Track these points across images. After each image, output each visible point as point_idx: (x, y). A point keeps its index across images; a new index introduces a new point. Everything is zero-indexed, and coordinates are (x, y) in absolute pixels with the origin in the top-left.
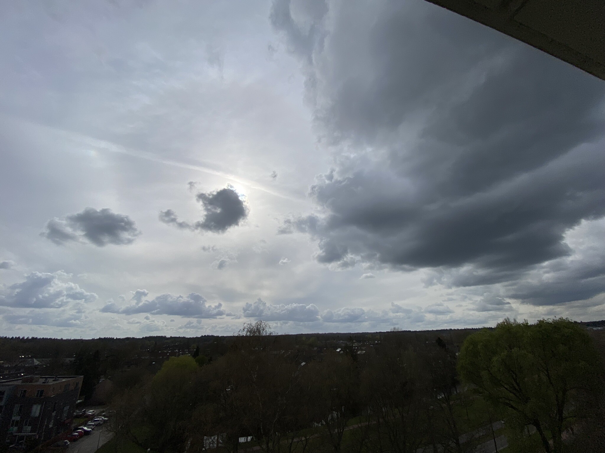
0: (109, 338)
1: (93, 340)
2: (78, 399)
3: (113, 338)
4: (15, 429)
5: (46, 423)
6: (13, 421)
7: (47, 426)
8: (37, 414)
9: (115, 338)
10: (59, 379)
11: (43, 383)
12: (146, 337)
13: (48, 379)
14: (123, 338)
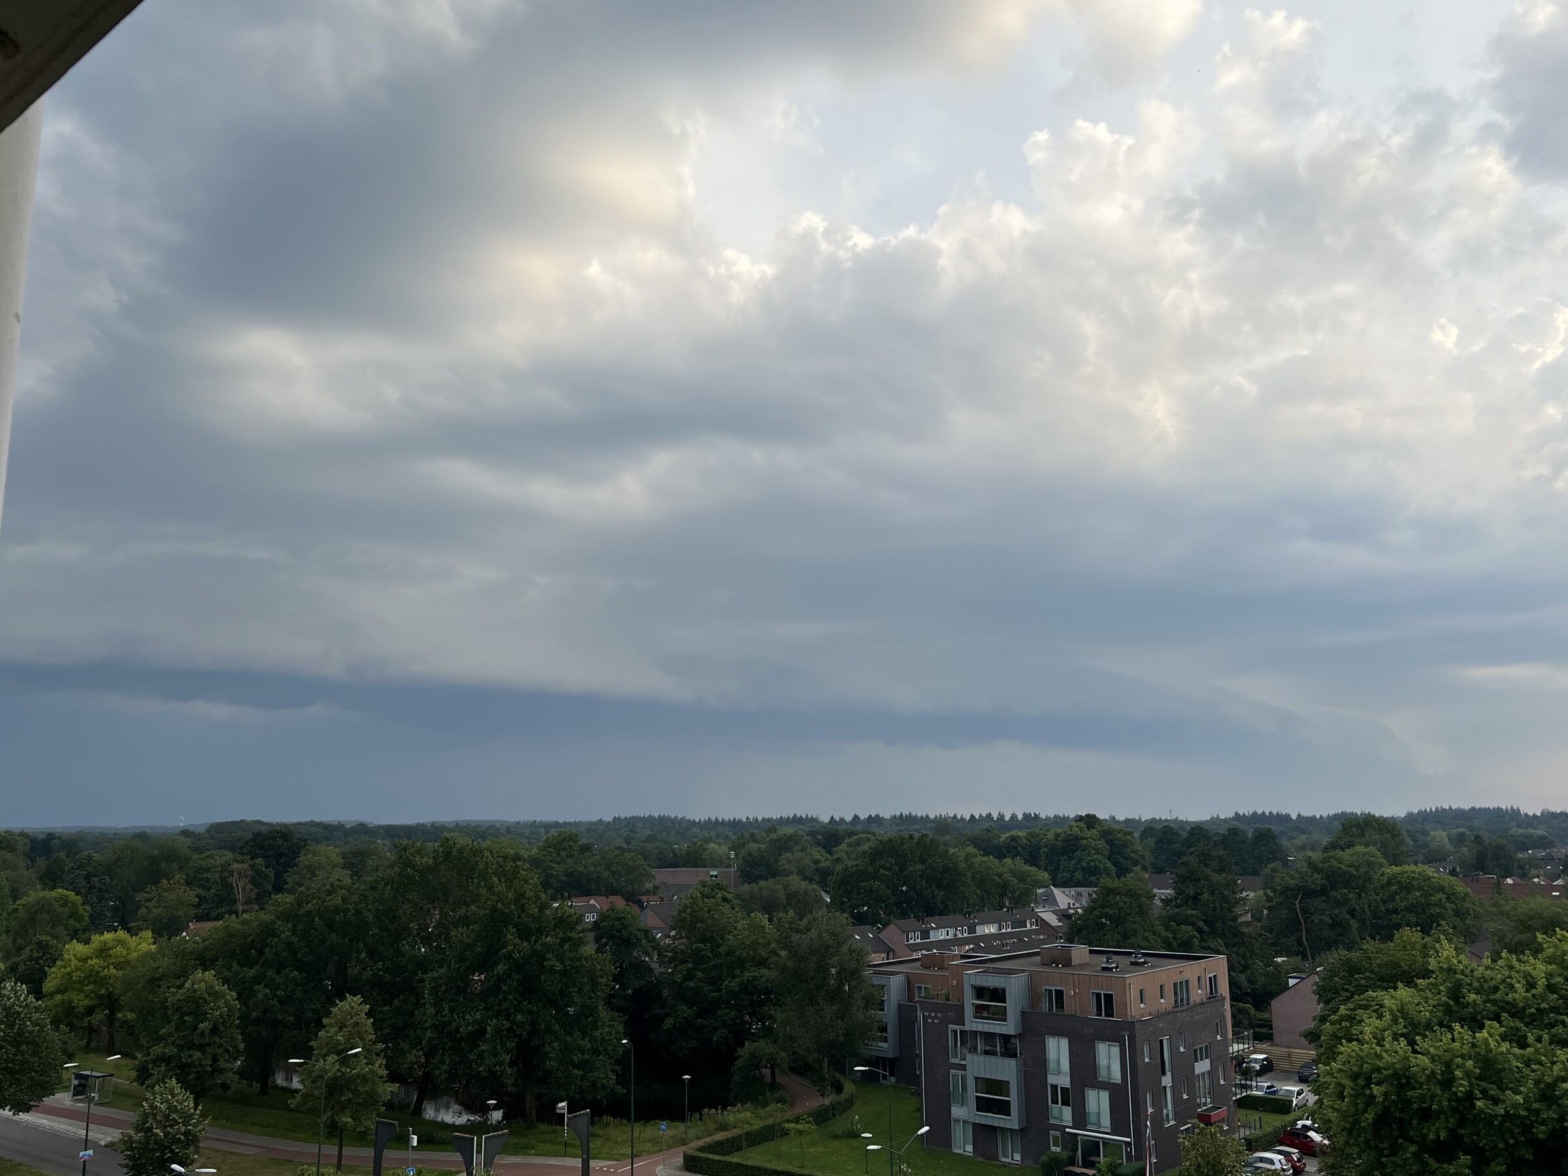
0: (1271, 813)
1: (1215, 821)
2: (1230, 1036)
3: (1287, 817)
4: (1067, 1113)
5: (1150, 1110)
6: (1054, 1087)
7: (1158, 1119)
8: (1116, 1075)
9: (1294, 817)
10: (1148, 959)
11: (1104, 969)
12: (1420, 812)
13: (1115, 958)
14: (1325, 815)
